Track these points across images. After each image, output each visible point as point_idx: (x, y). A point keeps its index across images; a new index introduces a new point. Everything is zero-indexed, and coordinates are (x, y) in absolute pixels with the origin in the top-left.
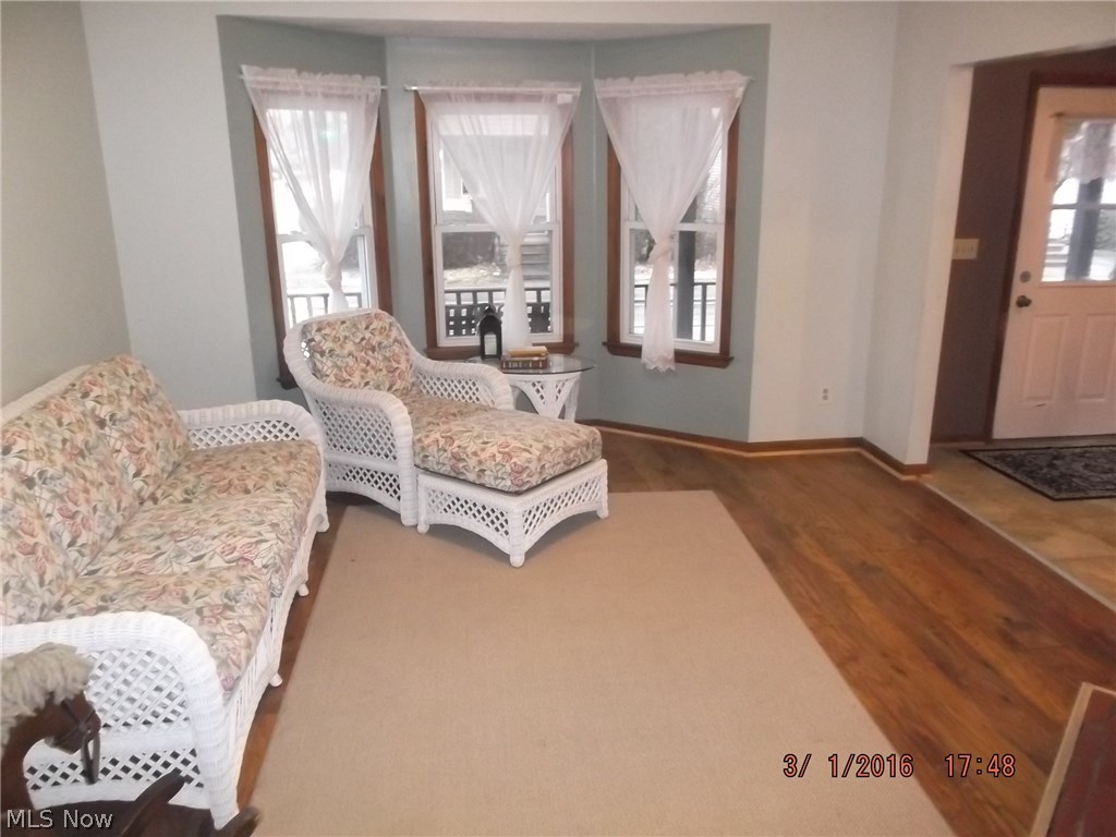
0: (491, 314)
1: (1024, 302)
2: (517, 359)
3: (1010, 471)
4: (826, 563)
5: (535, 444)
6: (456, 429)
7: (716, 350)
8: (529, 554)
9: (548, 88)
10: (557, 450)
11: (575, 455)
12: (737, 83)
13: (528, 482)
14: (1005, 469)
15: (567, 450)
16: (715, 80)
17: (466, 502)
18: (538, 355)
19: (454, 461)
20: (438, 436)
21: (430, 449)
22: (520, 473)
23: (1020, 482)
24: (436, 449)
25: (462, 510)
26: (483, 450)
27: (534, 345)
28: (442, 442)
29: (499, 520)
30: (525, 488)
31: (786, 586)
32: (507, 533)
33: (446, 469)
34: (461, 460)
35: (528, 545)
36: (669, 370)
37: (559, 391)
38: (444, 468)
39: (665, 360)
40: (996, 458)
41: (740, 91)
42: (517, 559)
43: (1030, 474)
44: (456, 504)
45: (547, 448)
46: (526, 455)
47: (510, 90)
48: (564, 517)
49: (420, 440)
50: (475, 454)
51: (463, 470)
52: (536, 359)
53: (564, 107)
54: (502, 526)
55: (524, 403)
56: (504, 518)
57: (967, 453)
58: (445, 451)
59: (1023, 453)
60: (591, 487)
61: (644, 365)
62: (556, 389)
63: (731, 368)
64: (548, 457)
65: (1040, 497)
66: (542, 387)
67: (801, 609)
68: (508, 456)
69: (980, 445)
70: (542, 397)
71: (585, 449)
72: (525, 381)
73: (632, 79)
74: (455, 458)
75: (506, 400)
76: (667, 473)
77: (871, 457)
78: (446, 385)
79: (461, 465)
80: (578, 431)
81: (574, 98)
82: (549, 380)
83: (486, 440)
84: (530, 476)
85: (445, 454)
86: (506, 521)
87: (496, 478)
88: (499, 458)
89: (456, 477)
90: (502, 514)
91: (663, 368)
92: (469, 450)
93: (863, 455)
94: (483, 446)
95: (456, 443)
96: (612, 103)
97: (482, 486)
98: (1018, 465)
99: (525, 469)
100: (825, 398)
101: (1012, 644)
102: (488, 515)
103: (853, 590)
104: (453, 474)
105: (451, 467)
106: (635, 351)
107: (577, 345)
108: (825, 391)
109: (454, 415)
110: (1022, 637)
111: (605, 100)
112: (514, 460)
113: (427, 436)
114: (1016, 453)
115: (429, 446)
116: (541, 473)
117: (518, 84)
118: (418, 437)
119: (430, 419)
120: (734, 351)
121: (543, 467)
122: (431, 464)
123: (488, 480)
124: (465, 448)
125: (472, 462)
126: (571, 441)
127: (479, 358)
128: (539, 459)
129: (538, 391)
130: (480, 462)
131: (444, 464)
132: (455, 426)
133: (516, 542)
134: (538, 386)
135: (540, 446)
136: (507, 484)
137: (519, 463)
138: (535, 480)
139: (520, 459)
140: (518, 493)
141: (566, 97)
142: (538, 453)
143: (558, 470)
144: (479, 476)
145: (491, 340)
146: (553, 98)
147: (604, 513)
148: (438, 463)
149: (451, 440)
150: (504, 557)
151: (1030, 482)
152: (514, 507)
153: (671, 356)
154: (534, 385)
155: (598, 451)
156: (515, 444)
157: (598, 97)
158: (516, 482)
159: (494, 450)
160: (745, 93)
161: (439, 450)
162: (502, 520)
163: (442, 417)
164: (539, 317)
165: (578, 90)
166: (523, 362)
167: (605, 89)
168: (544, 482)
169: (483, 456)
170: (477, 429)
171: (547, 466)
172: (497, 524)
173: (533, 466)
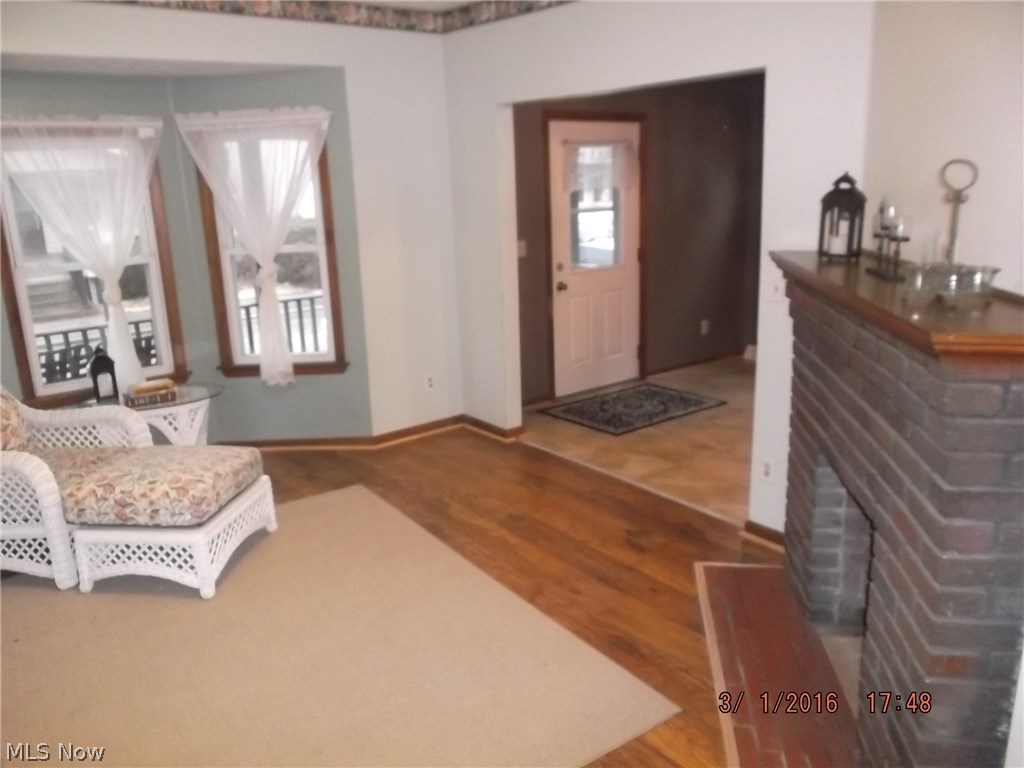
0: (100, 354)
1: (562, 287)
2: (143, 395)
3: (578, 420)
4: (482, 523)
5: (206, 474)
6: (111, 475)
7: (331, 358)
8: (219, 582)
9: (126, 122)
10: (227, 475)
11: (244, 477)
12: (322, 117)
13: (207, 512)
14: (574, 418)
15: (236, 474)
16: (300, 115)
17: (139, 547)
18: (165, 388)
19: (118, 508)
20: (92, 486)
21: (87, 502)
22: (200, 504)
23: (588, 426)
24: (93, 500)
25: (134, 558)
26: (152, 490)
27: (149, 379)
28: (100, 492)
29: (183, 556)
30: (205, 518)
31: (460, 549)
32: (192, 568)
33: (111, 518)
34: (125, 505)
35: (216, 575)
36: (290, 384)
37: (193, 420)
38: (107, 518)
39: (286, 375)
40: (564, 411)
41: (325, 125)
42: (208, 591)
43: (592, 419)
44: (124, 552)
45: (218, 475)
46: (201, 486)
47: (86, 124)
48: (242, 539)
49: (71, 495)
50: (144, 495)
51: (132, 515)
52: (163, 392)
53: (146, 143)
54: (186, 562)
55: (159, 438)
56: (188, 553)
57: (543, 412)
58: (106, 499)
59: (580, 404)
60: (259, 505)
61: (264, 383)
62: (188, 419)
63: (350, 371)
64: (221, 483)
65: (605, 435)
66: (174, 419)
67: (482, 565)
68: (184, 490)
69: (548, 404)
70: (176, 429)
71: (250, 469)
72: (157, 416)
73: (216, 113)
74: (120, 505)
75: (145, 439)
76: (310, 478)
77: (476, 429)
78: (67, 434)
79: (128, 511)
80: (240, 453)
81: (156, 132)
82: (181, 411)
83: (152, 480)
84: (209, 505)
85: (107, 503)
86: (191, 556)
87: (173, 515)
88: (173, 494)
89: (124, 524)
90: (184, 550)
91: (283, 382)
92: (137, 492)
93: (468, 428)
94: (151, 486)
95: (118, 490)
96: (198, 137)
97: (157, 527)
98: (581, 413)
99: (203, 500)
100: (431, 386)
101: (639, 549)
102: (168, 555)
103: (513, 539)
104: (119, 522)
105: (116, 515)
106: (253, 370)
107: (190, 373)
108: (430, 380)
109: (94, 462)
110: (643, 541)
111: (188, 134)
112: (191, 493)
113: (79, 489)
114: (576, 405)
115: (85, 498)
116: (217, 501)
117: (95, 118)
118: (68, 491)
119: (69, 472)
120: (349, 356)
121: (218, 494)
122: (90, 516)
123: (164, 518)
124: (130, 492)
125: (142, 504)
126: (237, 463)
127: (94, 401)
128: (214, 488)
129: (170, 424)
130: (152, 503)
131: (106, 514)
132: (108, 472)
133: (203, 576)
134: (170, 419)
135: (211, 474)
136: (187, 518)
137: (197, 494)
138: (213, 508)
139: (196, 491)
140: (199, 525)
141: (148, 129)
142: (211, 482)
143: (231, 493)
144: (152, 518)
145: (104, 381)
146: (134, 132)
147: (273, 527)
148: (99, 514)
149: (110, 487)
150: (194, 593)
151: (595, 425)
152: (197, 539)
153: (290, 370)
154: (165, 418)
155: (260, 467)
156: (185, 477)
157: (182, 130)
158: (197, 514)
159: (165, 487)
160: (331, 126)
161: (98, 500)
162: (185, 556)
163: (81, 467)
164: (145, 351)
165: (159, 124)
166: (150, 397)
167: (187, 123)
168: (221, 509)
169: (154, 496)
170: (137, 472)
171: (222, 492)
172: (180, 561)
173: (210, 495)
